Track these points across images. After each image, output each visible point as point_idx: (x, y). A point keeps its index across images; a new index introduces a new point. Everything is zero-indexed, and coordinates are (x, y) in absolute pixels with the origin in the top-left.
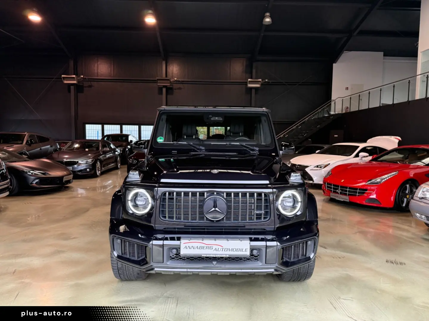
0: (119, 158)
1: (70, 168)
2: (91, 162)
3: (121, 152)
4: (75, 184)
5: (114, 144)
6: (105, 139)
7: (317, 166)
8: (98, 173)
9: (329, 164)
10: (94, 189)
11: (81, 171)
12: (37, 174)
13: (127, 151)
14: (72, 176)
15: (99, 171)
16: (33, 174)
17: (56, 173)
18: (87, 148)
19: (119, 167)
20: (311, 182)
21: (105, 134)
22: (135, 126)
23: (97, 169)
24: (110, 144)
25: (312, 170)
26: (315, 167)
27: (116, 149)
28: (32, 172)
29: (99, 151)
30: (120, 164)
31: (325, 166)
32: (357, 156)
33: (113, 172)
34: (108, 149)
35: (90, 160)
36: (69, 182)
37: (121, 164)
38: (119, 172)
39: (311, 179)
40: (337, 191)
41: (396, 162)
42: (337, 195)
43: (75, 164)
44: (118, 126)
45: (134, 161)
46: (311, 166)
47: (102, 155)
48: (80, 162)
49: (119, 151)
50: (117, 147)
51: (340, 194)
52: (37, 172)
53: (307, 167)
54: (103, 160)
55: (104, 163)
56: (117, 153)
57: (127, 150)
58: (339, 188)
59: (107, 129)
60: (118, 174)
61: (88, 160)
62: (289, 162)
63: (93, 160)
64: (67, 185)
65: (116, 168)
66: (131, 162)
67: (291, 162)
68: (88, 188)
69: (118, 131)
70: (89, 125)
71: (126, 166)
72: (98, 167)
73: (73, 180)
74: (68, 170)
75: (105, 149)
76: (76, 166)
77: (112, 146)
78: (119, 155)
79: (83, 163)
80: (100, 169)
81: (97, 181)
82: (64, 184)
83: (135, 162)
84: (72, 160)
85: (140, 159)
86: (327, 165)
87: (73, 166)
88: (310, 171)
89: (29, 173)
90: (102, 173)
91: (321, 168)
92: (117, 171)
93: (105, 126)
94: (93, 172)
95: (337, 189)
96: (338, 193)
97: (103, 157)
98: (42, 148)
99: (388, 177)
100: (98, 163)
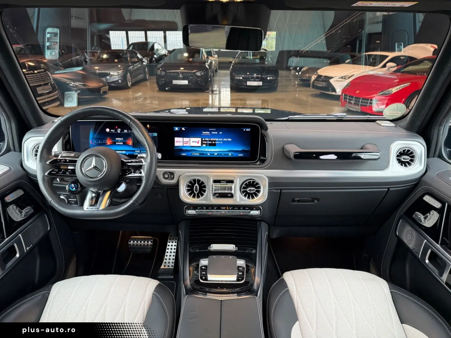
0: (146, 69)
1: (104, 79)
2: (122, 73)
3: (148, 62)
4: (110, 95)
5: (140, 54)
6: (131, 48)
7: (342, 78)
8: (129, 84)
9: (354, 75)
10: (127, 100)
11: (113, 82)
12: (77, 86)
13: (154, 61)
14: (107, 87)
15: (129, 82)
16: (74, 85)
17: (93, 85)
18: (116, 59)
19: (148, 78)
20: (334, 93)
21: (130, 43)
22: (160, 32)
23: (128, 80)
24: (137, 53)
25: (337, 81)
26: (340, 78)
27: (143, 59)
28: (73, 83)
29: (127, 62)
30: (148, 76)
31: (349, 78)
32: (384, 66)
33: (143, 84)
34: (136, 59)
35: (120, 72)
36: (105, 93)
37: (150, 75)
38: (148, 83)
39: (334, 90)
40: (352, 102)
41: (415, 73)
42: (351, 105)
43: (108, 76)
44: (142, 32)
45: (162, 72)
46: (336, 77)
47: (131, 66)
48: (111, 73)
49: (146, 61)
50: (144, 57)
51: (354, 104)
52: (77, 84)
53: (331, 78)
54: (132, 71)
55: (134, 74)
56: (144, 63)
57: (154, 59)
58: (354, 99)
59: (131, 36)
60: (147, 85)
61: (119, 72)
62: (316, 73)
63: (123, 72)
64: (104, 96)
65: (145, 80)
66: (159, 73)
67: (318, 73)
68: (122, 99)
69: (142, 38)
70: (113, 32)
71: (155, 77)
72: (129, 79)
73: (109, 91)
74: (102, 82)
75: (133, 60)
76: (108, 77)
77: (139, 56)
78: (147, 65)
79: (115, 75)
80: (130, 81)
81: (129, 92)
82: (102, 95)
83: (164, 73)
84: (104, 72)
85: (168, 70)
86: (352, 76)
87: (106, 77)
88: (334, 82)
89: (71, 85)
90: (133, 85)
91: (345, 79)
92: (146, 83)
93: (129, 32)
94: (124, 84)
95: (351, 100)
96: (352, 104)
97: (132, 68)
98: (73, 59)
99: (400, 88)
100: (129, 74)
